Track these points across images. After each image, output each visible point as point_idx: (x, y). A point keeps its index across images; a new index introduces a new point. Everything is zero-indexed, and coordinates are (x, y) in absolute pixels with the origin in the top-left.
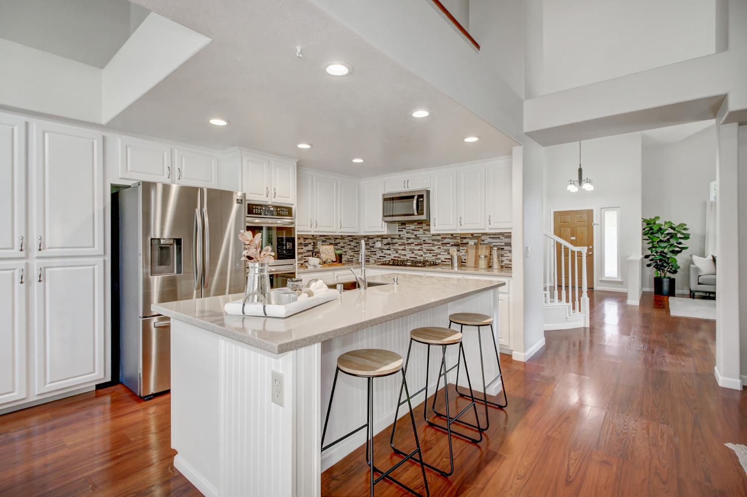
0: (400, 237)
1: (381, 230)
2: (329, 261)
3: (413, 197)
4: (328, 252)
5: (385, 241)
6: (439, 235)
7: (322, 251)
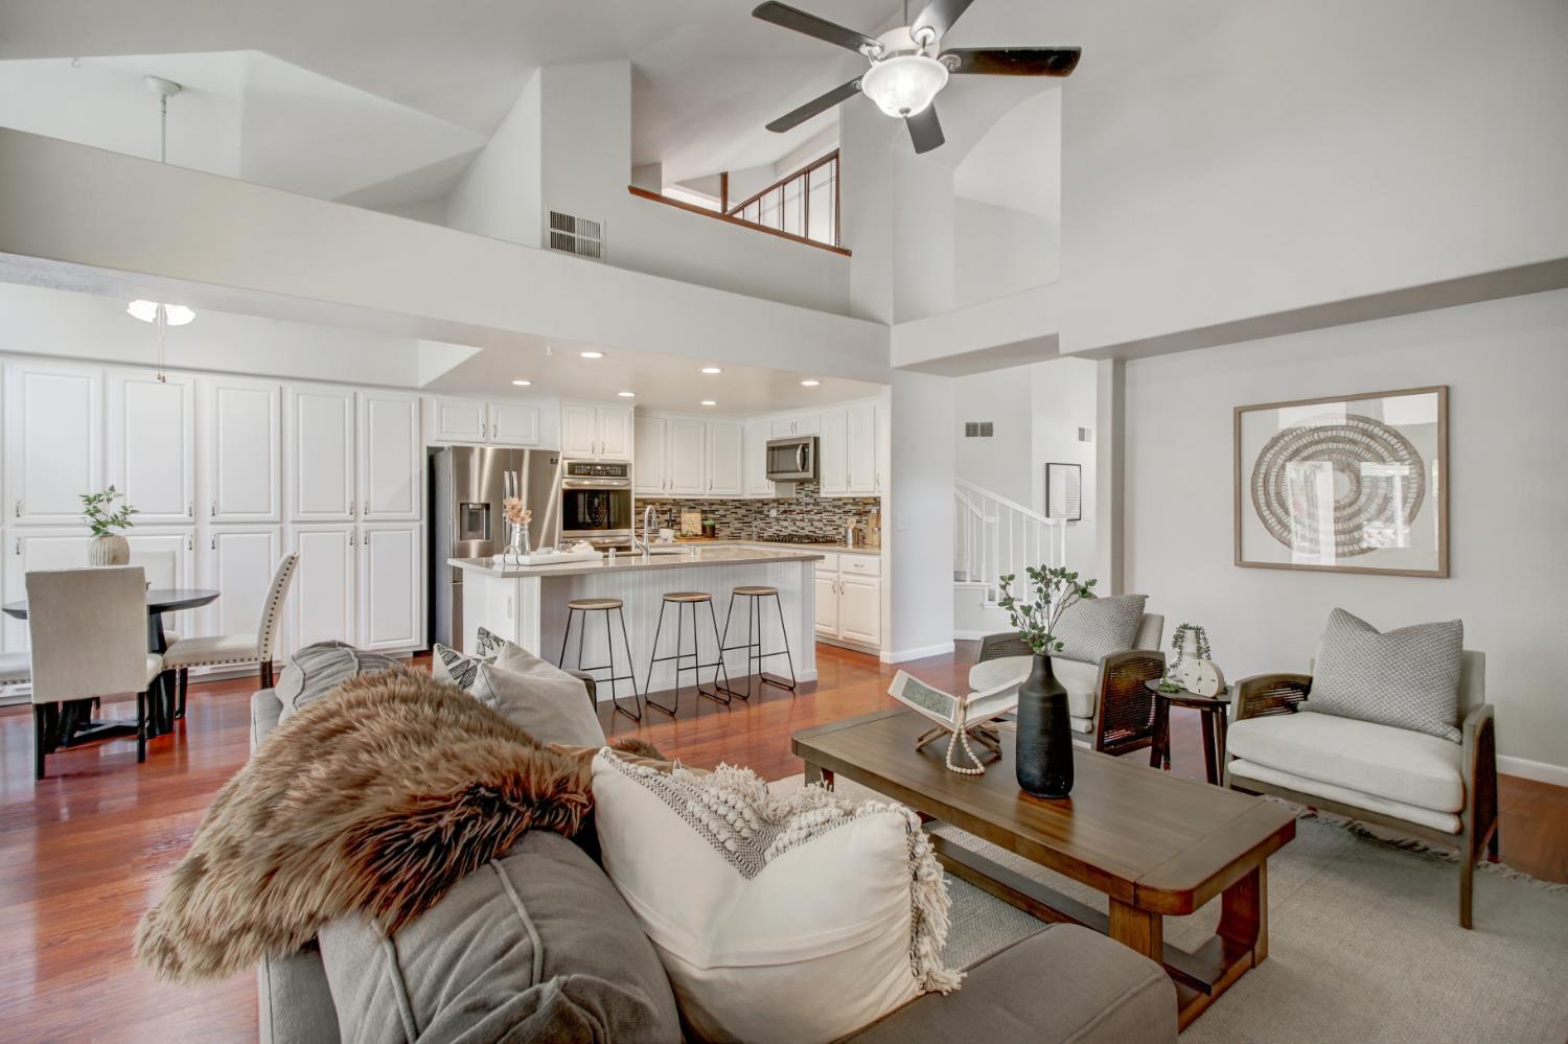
0: (799, 503)
1: (766, 491)
2: (690, 534)
3: (796, 446)
4: (692, 521)
5: (782, 508)
6: (840, 499)
7: (684, 520)
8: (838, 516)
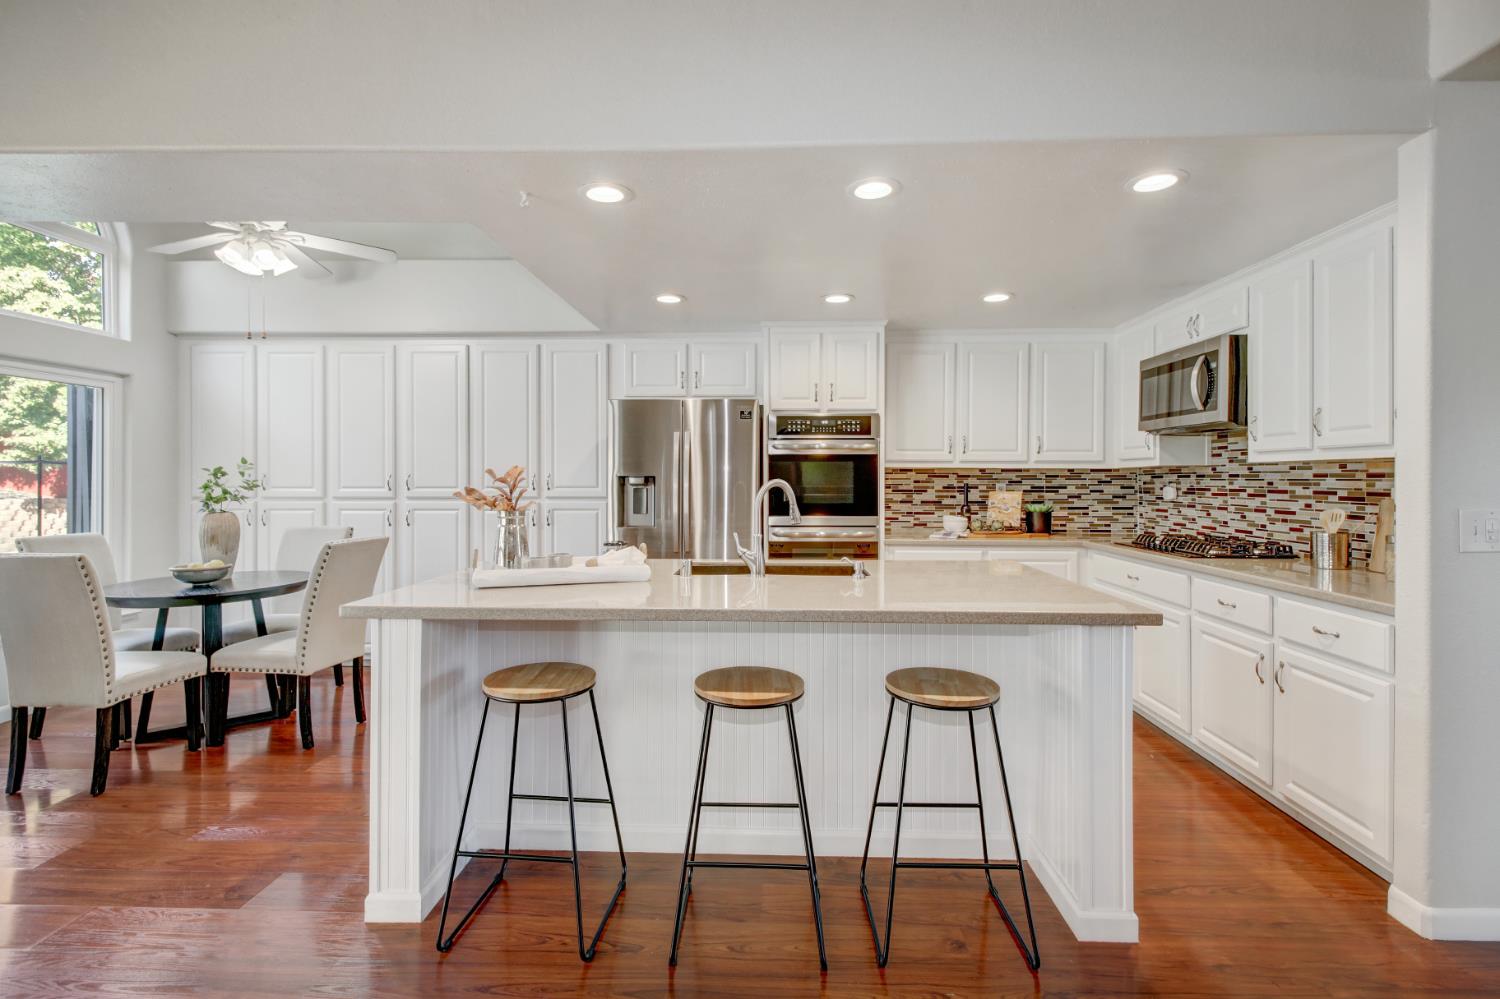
0: (1216, 474)
1: (1143, 452)
2: (997, 525)
3: (1192, 361)
4: (1007, 505)
5: (1185, 484)
7: (992, 504)
8: (1302, 503)
